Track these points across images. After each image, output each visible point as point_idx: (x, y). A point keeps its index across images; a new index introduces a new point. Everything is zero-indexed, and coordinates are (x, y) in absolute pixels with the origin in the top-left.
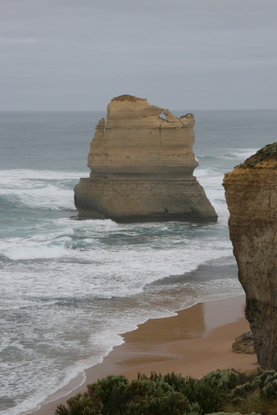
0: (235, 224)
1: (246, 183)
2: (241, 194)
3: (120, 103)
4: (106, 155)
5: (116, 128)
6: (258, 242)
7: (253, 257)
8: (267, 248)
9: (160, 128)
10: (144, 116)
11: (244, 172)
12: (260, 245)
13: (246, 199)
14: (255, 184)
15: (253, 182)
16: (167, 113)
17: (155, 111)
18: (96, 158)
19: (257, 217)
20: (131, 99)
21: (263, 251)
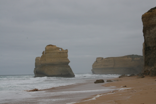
0: (145, 27)
1: (149, 16)
2: (148, 19)
3: (49, 47)
4: (45, 60)
5: (48, 53)
6: (151, 31)
7: (149, 35)
8: (154, 32)
9: (60, 53)
10: (55, 50)
11: (149, 13)
12: (152, 32)
13: (149, 20)
14: (152, 16)
15: (152, 15)
16: (61, 49)
17: (58, 48)
18: (42, 61)
19: (152, 24)
20: (52, 45)
21: (153, 33)
